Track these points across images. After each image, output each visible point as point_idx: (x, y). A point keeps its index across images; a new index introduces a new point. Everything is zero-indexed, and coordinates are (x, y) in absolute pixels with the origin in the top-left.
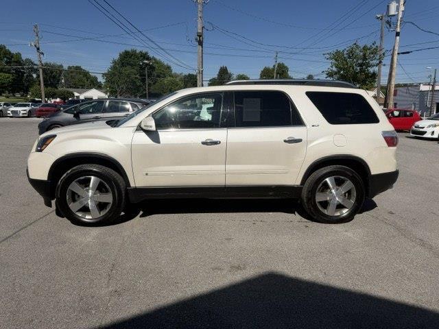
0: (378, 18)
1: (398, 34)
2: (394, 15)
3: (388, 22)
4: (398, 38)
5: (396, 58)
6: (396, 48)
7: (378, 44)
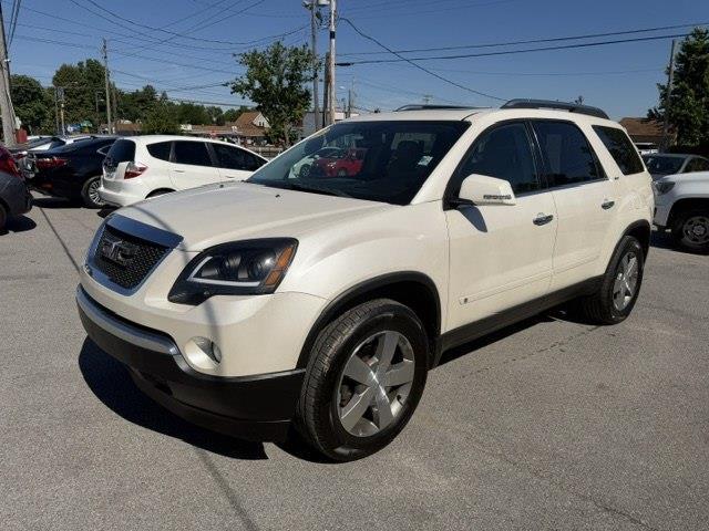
0: (306, 6)
1: (332, 35)
2: (324, 5)
3: (318, 15)
4: (333, 40)
5: (333, 70)
6: (333, 56)
7: (310, 48)
